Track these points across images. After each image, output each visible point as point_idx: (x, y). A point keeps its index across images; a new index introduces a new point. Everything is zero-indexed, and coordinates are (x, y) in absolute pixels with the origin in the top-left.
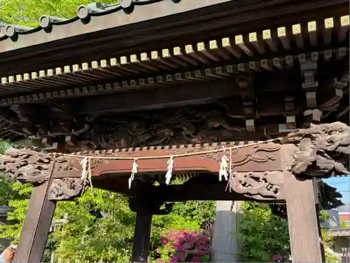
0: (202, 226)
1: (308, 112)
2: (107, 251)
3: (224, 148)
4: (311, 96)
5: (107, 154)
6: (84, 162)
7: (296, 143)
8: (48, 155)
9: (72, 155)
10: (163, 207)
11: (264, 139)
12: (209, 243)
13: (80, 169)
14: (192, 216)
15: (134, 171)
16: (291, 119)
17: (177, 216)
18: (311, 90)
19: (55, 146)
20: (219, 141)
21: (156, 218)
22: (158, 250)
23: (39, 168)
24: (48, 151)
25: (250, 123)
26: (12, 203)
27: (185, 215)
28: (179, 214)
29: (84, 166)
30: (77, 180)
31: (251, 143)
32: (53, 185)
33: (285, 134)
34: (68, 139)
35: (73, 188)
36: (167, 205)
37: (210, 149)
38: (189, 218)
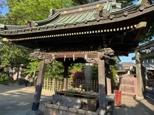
0: (82, 69)
1: (104, 45)
2: (56, 76)
3: (86, 53)
4: (104, 42)
5: (58, 53)
6: (53, 55)
7: (101, 52)
8: (44, 53)
9: (50, 53)
10: (71, 65)
11: (95, 51)
12: (84, 74)
13: (52, 56)
14: (79, 67)
15: (65, 57)
16: (100, 47)
17: (75, 67)
18: (104, 41)
19: (45, 51)
20: (85, 51)
21: (69, 68)
22: (70, 76)
23: (42, 56)
24: (44, 52)
25: (92, 47)
26: (30, 63)
27: (77, 66)
28: (75, 66)
29: (53, 56)
30: (51, 59)
31: (92, 51)
32: (46, 60)
33: (99, 50)
34: (49, 49)
35: (50, 61)
36: (72, 64)
37: (83, 53)
38: (78, 67)
